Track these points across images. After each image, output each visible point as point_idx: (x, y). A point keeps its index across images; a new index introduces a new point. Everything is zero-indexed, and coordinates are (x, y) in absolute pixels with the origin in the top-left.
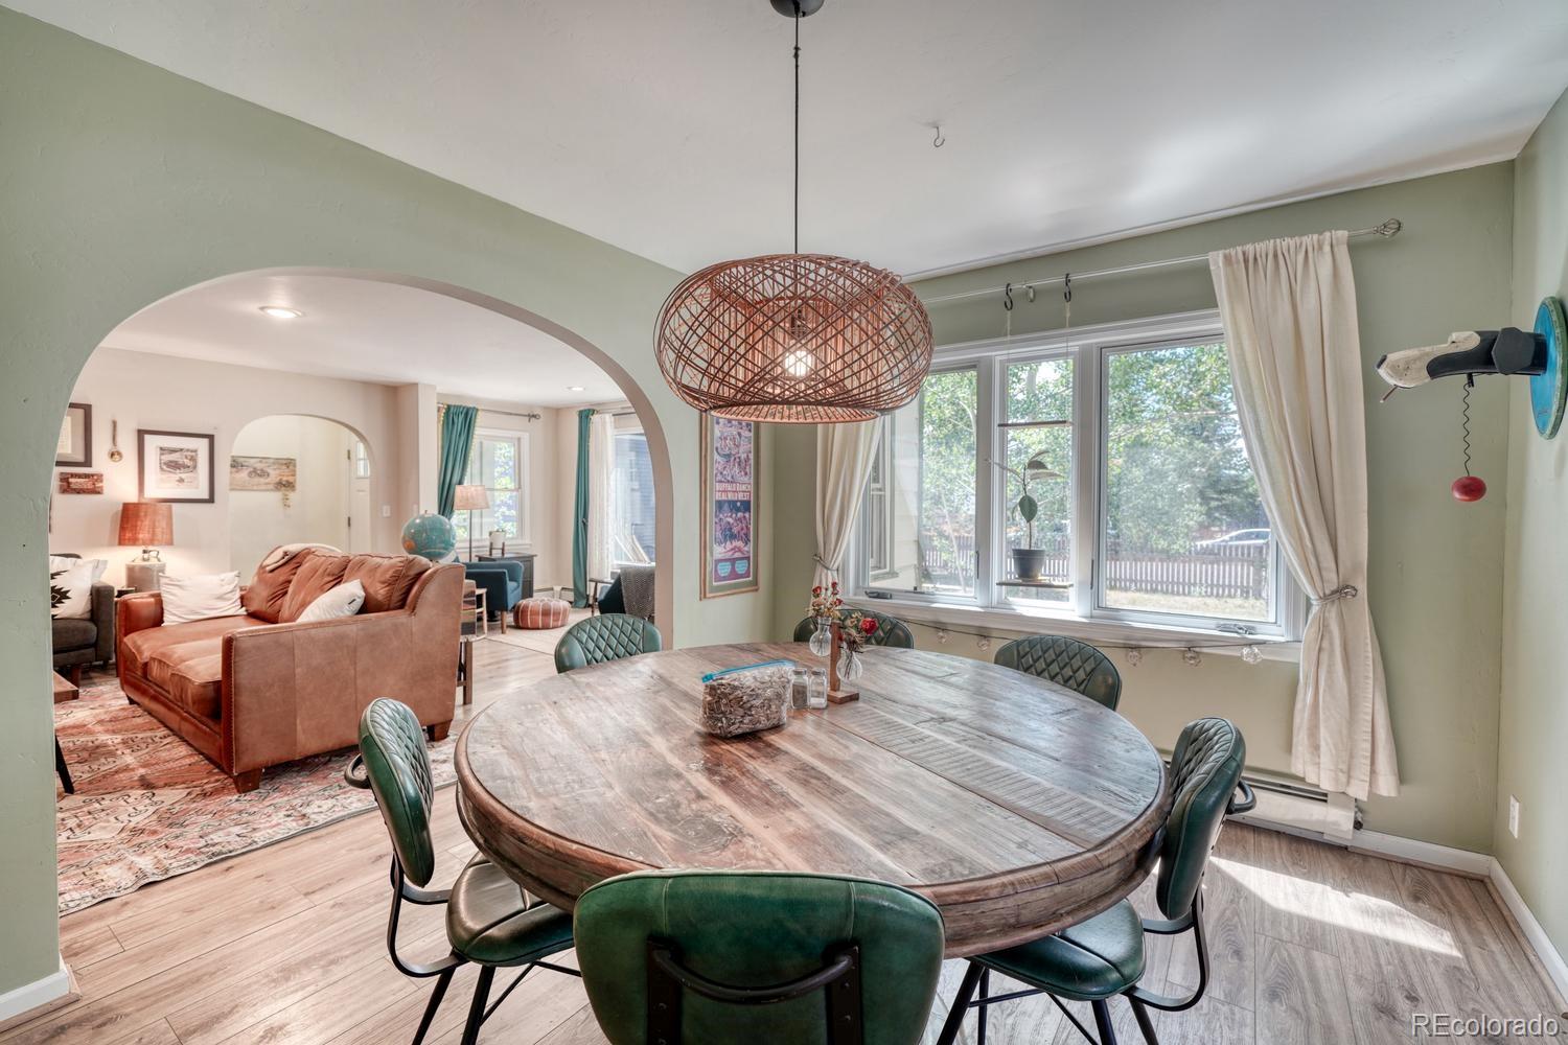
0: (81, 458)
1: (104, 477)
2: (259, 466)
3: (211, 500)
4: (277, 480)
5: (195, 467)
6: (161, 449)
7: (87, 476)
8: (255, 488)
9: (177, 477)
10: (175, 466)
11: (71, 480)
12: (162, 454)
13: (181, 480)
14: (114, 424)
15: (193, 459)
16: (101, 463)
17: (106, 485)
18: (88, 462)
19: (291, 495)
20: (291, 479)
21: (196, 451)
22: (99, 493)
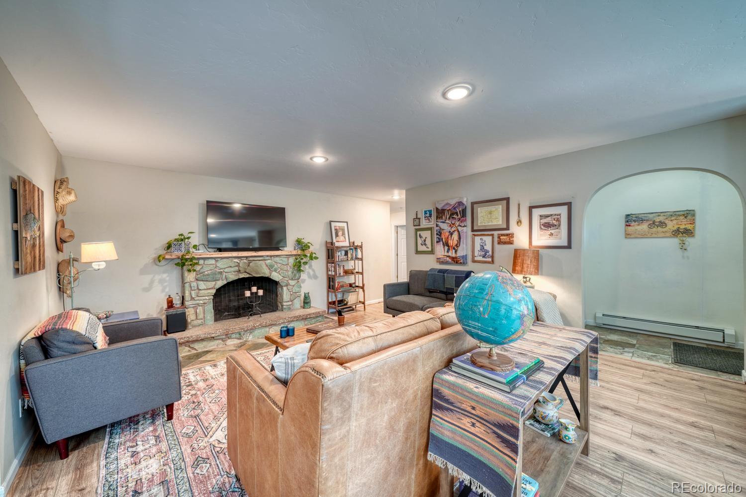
0: (505, 226)
1: (514, 235)
2: (658, 219)
3: (569, 246)
4: (675, 228)
5: (559, 225)
6: (540, 216)
7: (507, 235)
8: (654, 235)
9: (549, 232)
10: (547, 226)
11: (501, 237)
12: (541, 219)
13: (551, 234)
14: (519, 205)
15: (558, 220)
16: (514, 228)
17: (515, 239)
18: (508, 228)
19: (689, 240)
20: (689, 227)
21: (560, 215)
22: (512, 244)
